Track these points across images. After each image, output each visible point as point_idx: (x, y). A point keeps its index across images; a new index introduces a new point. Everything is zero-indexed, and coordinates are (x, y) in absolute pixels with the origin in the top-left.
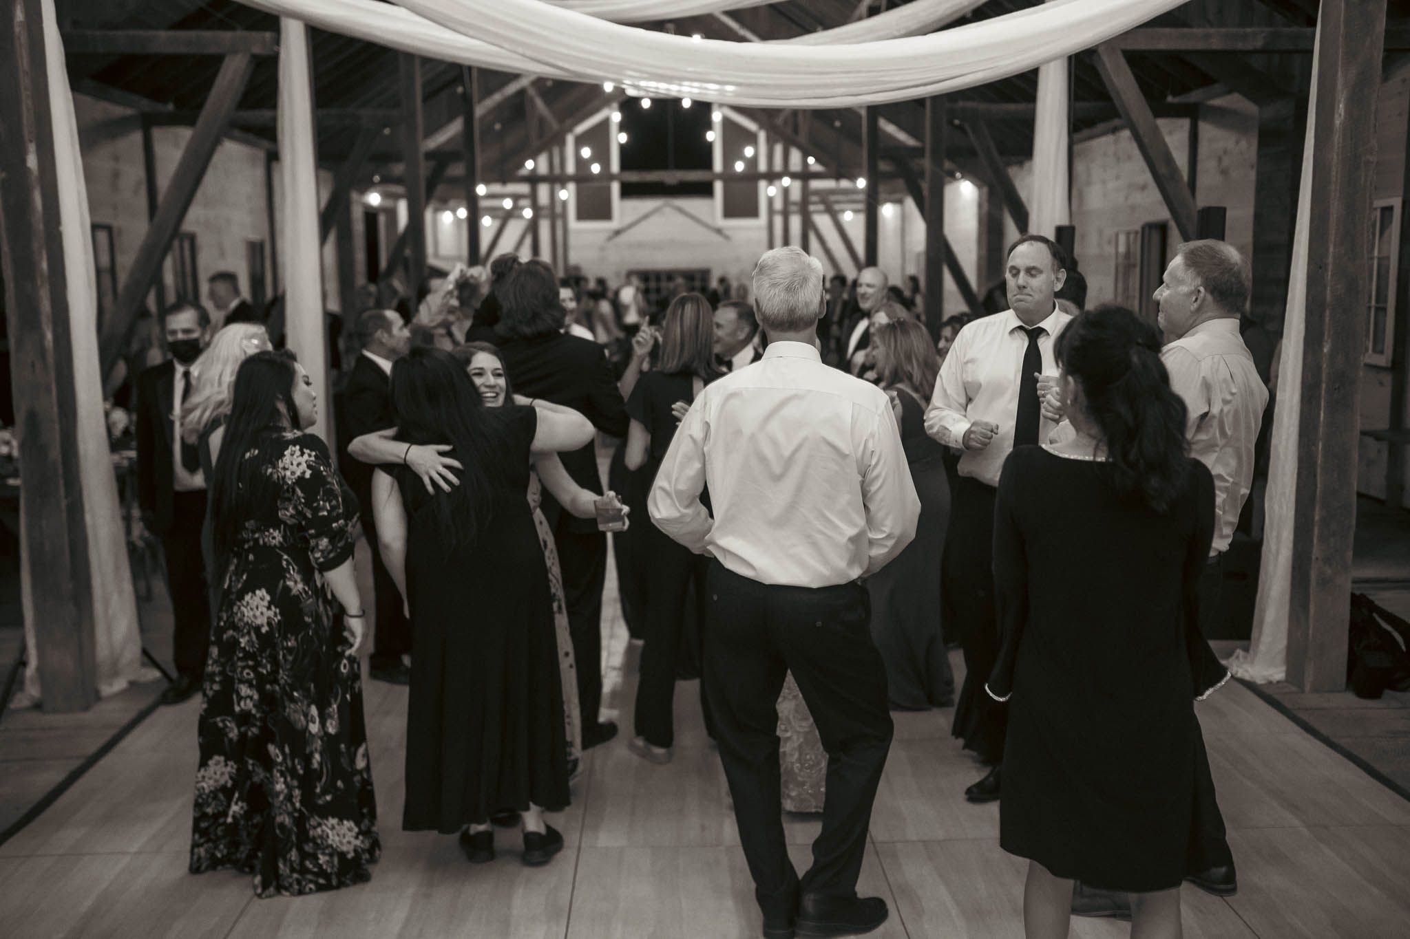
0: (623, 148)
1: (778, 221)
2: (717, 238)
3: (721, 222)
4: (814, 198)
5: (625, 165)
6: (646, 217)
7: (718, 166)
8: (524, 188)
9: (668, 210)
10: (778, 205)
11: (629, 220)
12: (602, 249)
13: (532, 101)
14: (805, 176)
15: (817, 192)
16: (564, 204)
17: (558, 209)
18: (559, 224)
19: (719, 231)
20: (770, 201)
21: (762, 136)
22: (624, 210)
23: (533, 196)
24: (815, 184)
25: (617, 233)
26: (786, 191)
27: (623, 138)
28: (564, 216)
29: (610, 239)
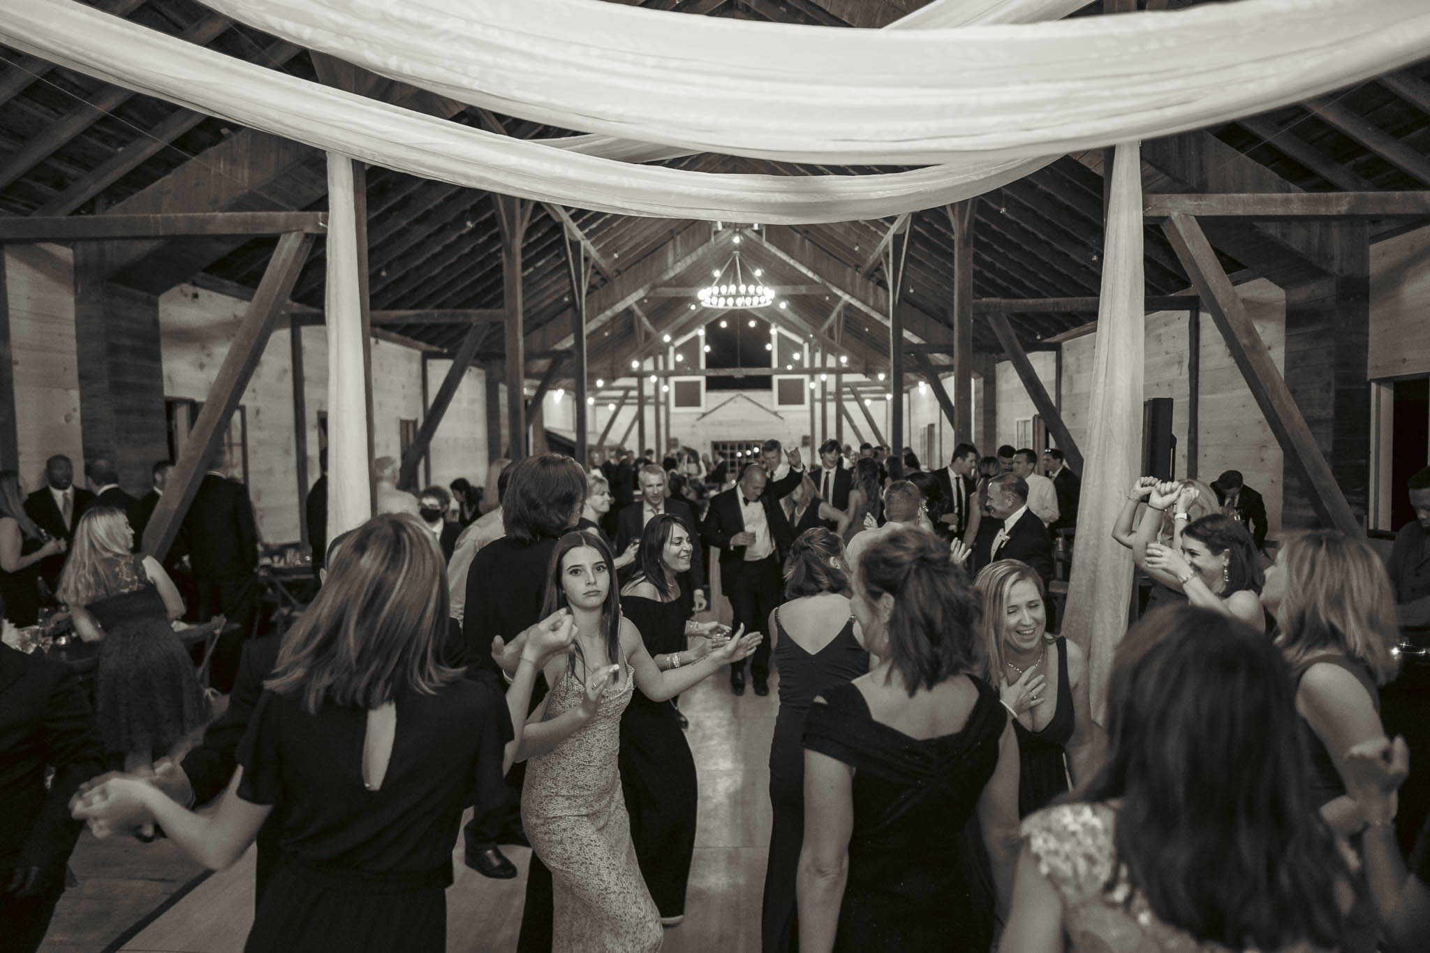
0: (707, 355)
1: (818, 406)
2: (774, 418)
3: (777, 407)
4: (845, 389)
5: (709, 365)
6: (724, 404)
7: (775, 364)
8: (633, 382)
9: (739, 399)
10: (818, 395)
11: (711, 407)
12: (694, 426)
13: (639, 320)
14: (839, 371)
15: (847, 385)
16: (667, 395)
17: (662, 399)
18: (662, 409)
19: (776, 414)
20: (812, 392)
21: (806, 346)
22: (709, 399)
23: (640, 388)
24: (847, 378)
25: (704, 415)
26: (824, 384)
27: (707, 349)
28: (666, 403)
29: (699, 419)
